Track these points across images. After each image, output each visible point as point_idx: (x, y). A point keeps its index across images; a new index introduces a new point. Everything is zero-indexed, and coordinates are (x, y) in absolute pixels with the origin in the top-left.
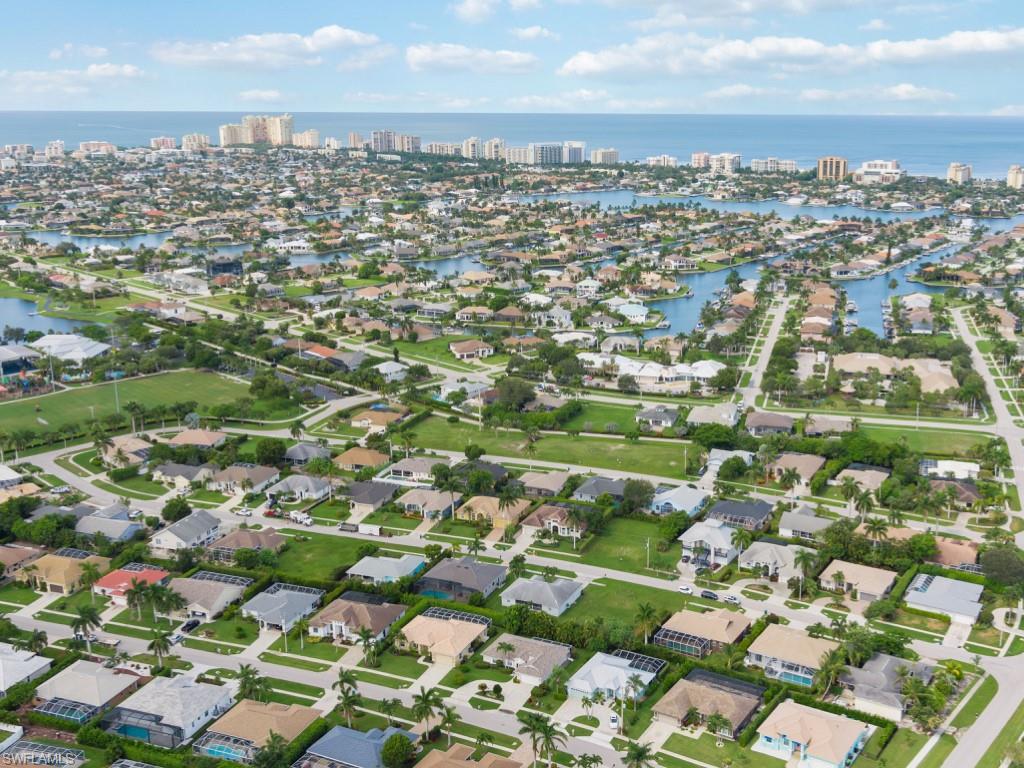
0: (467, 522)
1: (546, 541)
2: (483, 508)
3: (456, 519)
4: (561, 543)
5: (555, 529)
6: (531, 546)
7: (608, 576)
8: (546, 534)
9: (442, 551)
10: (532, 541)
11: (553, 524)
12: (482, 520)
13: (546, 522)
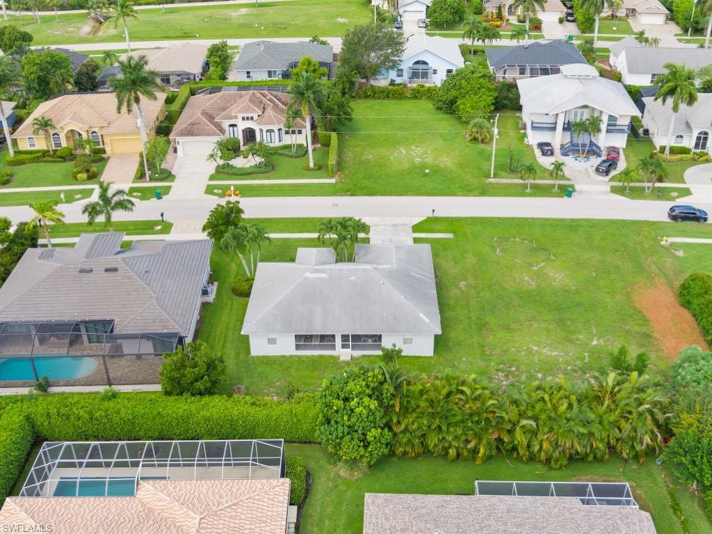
0: (45, 153)
1: (239, 162)
2: (75, 117)
3: (17, 153)
4: (271, 160)
5: (250, 135)
6: (212, 178)
7: (438, 214)
8: (231, 149)
9: (12, 230)
10: (211, 168)
11: (243, 125)
12: (80, 145)
13: (226, 124)
